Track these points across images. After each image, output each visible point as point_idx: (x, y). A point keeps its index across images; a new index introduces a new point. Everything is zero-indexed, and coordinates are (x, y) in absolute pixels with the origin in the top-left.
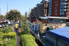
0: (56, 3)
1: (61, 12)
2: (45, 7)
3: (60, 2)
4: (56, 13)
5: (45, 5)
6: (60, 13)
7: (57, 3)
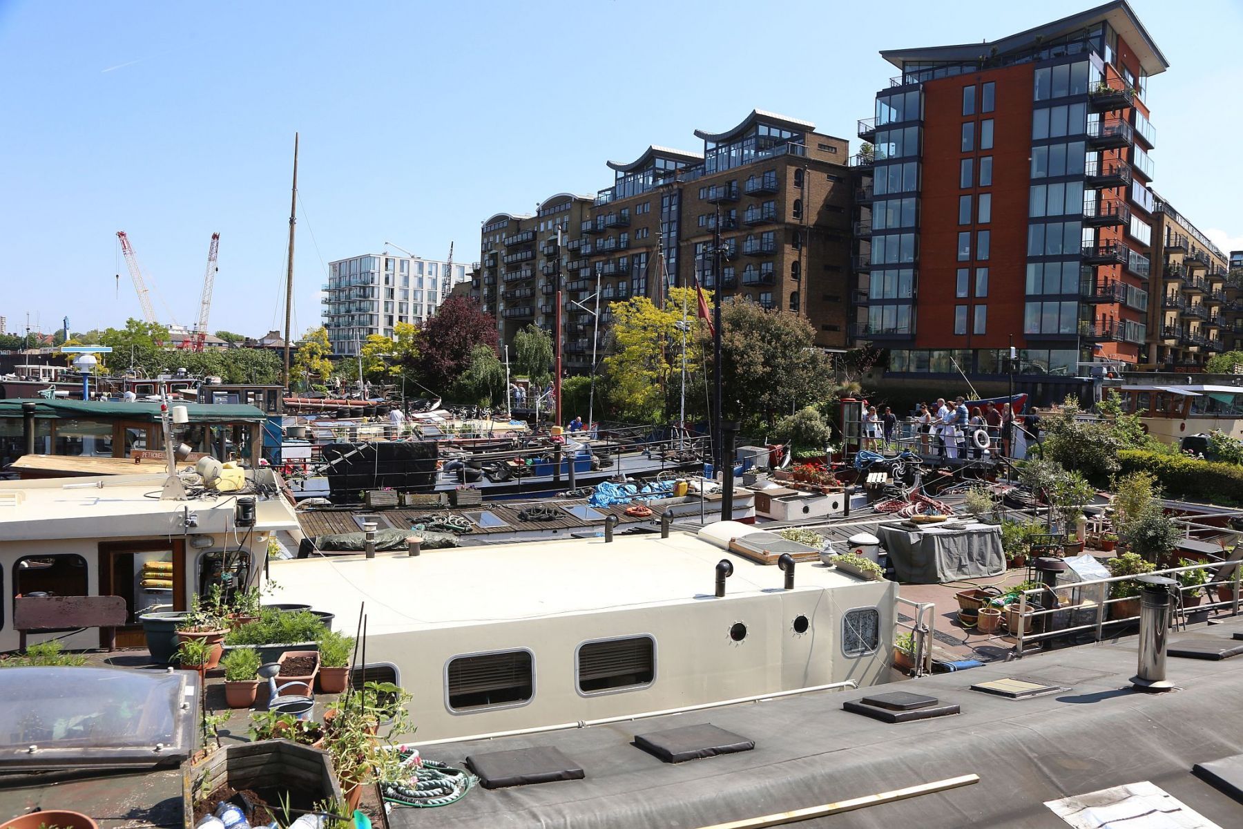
0: (965, 181)
1: (1042, 298)
2: (790, 218)
3: (1029, 182)
4: (980, 313)
5: (792, 193)
6: (1031, 310)
7: (985, 179)
